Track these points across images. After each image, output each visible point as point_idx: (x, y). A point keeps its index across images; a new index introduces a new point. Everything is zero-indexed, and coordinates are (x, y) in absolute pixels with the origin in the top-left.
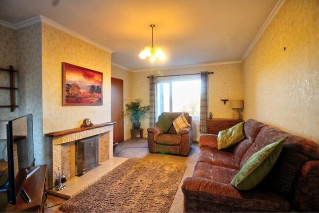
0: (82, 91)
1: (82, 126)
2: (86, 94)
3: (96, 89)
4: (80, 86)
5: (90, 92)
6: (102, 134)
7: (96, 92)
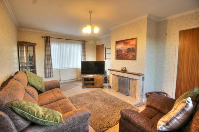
0: (123, 52)
1: (122, 70)
2: (125, 54)
3: (131, 50)
4: (122, 50)
5: (127, 53)
6: (133, 79)
7: (131, 52)
